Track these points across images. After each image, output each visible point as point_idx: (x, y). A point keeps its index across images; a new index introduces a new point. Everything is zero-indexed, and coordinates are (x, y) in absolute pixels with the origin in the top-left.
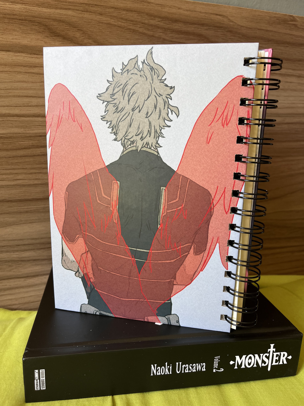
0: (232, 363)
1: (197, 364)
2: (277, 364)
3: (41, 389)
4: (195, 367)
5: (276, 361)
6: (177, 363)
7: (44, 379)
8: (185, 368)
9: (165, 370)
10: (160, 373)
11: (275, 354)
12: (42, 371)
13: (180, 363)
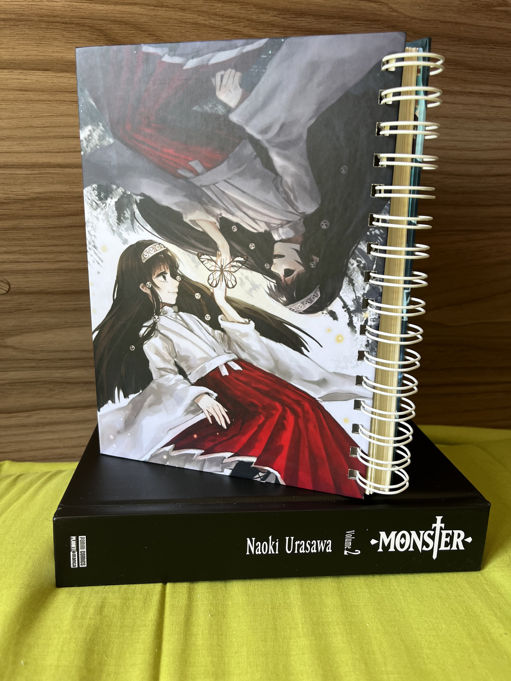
0: (373, 542)
1: (319, 542)
2: (448, 548)
3: (80, 566)
4: (315, 546)
5: (446, 544)
6: (287, 538)
7: (85, 550)
8: (299, 546)
9: (269, 548)
10: (261, 551)
11: (444, 533)
12: (83, 539)
13: (292, 538)
